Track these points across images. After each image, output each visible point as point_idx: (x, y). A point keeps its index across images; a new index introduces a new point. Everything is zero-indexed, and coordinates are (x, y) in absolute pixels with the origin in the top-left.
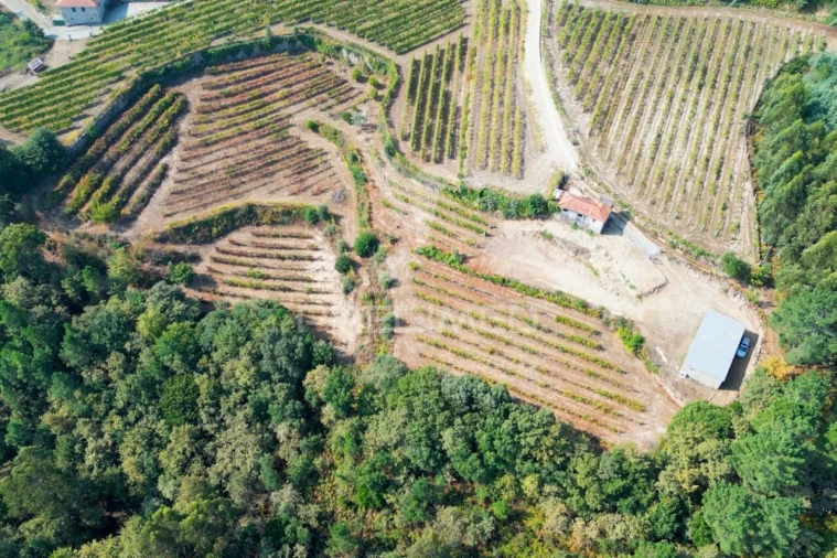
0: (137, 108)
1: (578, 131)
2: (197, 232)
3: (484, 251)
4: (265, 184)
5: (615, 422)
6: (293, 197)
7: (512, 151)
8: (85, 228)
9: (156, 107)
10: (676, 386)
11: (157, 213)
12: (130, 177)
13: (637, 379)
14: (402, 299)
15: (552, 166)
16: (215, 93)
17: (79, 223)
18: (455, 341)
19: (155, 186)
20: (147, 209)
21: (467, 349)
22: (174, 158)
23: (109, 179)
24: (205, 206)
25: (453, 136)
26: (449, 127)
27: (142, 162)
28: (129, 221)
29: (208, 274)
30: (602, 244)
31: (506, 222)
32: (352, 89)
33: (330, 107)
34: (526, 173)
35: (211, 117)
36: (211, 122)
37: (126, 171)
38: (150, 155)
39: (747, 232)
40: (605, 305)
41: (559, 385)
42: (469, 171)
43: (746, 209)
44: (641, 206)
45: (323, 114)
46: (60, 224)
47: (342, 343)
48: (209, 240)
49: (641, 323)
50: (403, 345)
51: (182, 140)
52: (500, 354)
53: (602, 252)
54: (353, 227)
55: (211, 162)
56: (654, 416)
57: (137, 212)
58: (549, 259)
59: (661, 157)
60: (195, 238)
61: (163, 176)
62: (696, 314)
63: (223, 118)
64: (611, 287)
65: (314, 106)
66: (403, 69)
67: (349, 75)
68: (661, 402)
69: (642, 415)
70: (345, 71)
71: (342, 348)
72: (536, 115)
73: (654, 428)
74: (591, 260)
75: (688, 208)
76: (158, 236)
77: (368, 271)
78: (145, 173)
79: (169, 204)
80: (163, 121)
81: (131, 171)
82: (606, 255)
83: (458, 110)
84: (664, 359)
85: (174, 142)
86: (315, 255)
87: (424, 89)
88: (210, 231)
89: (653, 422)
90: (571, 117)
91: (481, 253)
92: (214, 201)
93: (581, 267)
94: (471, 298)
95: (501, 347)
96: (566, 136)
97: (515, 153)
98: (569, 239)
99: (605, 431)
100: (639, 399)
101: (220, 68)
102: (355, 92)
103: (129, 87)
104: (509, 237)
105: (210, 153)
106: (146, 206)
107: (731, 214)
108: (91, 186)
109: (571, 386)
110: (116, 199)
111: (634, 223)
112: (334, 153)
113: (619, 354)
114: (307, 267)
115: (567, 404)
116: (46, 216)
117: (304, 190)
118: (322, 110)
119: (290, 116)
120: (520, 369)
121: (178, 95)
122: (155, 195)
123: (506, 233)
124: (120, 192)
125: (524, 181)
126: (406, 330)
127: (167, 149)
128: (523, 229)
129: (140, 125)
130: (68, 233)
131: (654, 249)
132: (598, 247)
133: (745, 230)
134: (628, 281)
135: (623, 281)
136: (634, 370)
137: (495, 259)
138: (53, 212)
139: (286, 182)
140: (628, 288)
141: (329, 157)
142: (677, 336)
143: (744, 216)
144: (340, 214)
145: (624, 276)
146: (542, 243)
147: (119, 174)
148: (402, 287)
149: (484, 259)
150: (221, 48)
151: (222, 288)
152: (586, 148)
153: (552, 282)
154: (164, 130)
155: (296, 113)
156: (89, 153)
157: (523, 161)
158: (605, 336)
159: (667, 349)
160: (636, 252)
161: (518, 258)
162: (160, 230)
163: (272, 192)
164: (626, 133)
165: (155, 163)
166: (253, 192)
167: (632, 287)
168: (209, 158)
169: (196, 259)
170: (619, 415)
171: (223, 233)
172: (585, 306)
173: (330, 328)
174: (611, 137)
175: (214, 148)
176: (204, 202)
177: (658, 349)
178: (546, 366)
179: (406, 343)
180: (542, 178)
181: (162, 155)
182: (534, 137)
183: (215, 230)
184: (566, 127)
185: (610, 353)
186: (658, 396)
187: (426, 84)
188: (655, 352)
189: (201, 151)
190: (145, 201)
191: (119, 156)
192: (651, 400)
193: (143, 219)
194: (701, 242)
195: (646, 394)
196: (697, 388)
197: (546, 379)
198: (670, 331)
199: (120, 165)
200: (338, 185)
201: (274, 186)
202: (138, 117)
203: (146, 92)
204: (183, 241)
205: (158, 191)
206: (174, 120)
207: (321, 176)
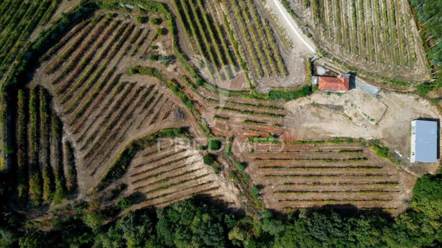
0: (21, 115)
1: (307, 25)
2: (115, 174)
3: (285, 127)
4: (131, 124)
5: (386, 196)
6: (152, 126)
7: (273, 54)
8: (53, 206)
9: (31, 108)
10: (411, 169)
11: (86, 175)
12: (54, 162)
13: (388, 169)
14: (253, 173)
15: (301, 57)
16: (58, 74)
17: (47, 205)
18: (292, 186)
19: (72, 159)
20: (78, 176)
21: (301, 188)
22: (68, 135)
23: (44, 173)
24: (108, 156)
25: (230, 52)
26: (224, 44)
27: (53, 149)
28: (75, 189)
29: (136, 191)
30: (347, 99)
31: (288, 103)
32: (142, 30)
33: (136, 51)
34: (289, 69)
35: (68, 93)
36: (70, 97)
37: (48, 161)
38: (54, 141)
39: (421, 57)
40: (362, 136)
41: (353, 188)
42: (255, 81)
43: (415, 41)
44: (360, 64)
45: (134, 59)
46: (38, 212)
47: (232, 203)
48: (123, 172)
49: (383, 139)
50: (268, 199)
51: (63, 119)
52: (319, 184)
53: (349, 104)
54: (199, 132)
55: (91, 125)
56: (403, 185)
57: (75, 181)
58: (322, 119)
59: (359, 21)
60: (116, 177)
61: (71, 150)
62: (407, 120)
63: (76, 90)
64: (361, 124)
65: (125, 54)
66: (169, 5)
67: (134, 19)
68: (403, 176)
69: (397, 187)
70: (129, 17)
71: (233, 206)
72: (276, 20)
73: (404, 191)
74: (345, 112)
75: (385, 55)
76: (97, 189)
77: (223, 158)
78: (60, 156)
79: (88, 166)
80: (43, 115)
81: (51, 159)
82: (352, 105)
83: (222, 28)
84: (401, 156)
85: (60, 124)
86: (186, 154)
87: (192, 18)
88: (121, 169)
89: (403, 188)
90: (299, 14)
91: (283, 130)
92: (111, 150)
93: (340, 116)
94: (289, 157)
95: (317, 180)
96: (302, 32)
97: (276, 55)
98: (329, 103)
99: (383, 203)
100: (393, 179)
101: (48, 53)
102: (145, 32)
103: (5, 105)
104: (294, 112)
105: (86, 119)
106: (76, 174)
107: (409, 48)
108: (39, 184)
109: (359, 186)
110: (58, 183)
111: (359, 77)
112: (158, 84)
113: (375, 158)
114: (186, 163)
115: (361, 197)
116: (26, 211)
117: (156, 118)
118: (132, 55)
119: (115, 68)
120: (332, 188)
121: (37, 89)
122: (76, 165)
123: (291, 110)
124: (56, 177)
125: (291, 75)
126: (265, 190)
127: (60, 132)
128: (300, 104)
129: (31, 125)
130: (47, 214)
131: (375, 90)
132: (346, 102)
133: (419, 57)
134: (369, 117)
135: (366, 118)
136: (385, 164)
137: (293, 130)
138: (28, 207)
139: (143, 116)
140: (370, 121)
141: (156, 88)
142: (402, 139)
143: (416, 46)
144: (187, 125)
145: (366, 115)
146: (313, 109)
147: (46, 165)
148: (250, 165)
149: (287, 133)
150: (40, 42)
151: (149, 196)
152: (317, 36)
153: (329, 133)
154: (49, 122)
155: (117, 64)
156: (19, 165)
157: (283, 61)
158: (365, 151)
159: (399, 149)
160: (366, 97)
161: (305, 125)
162: (96, 185)
163: (139, 128)
164: (335, 12)
165: (60, 144)
166: (128, 132)
167: (372, 120)
168: (88, 123)
169: (124, 187)
170: (387, 192)
171: (128, 164)
172: (351, 140)
173: (220, 196)
174: (327, 20)
175: (86, 114)
176: (106, 153)
177: (396, 151)
178: (343, 181)
179: (269, 197)
180: (299, 69)
181: (60, 137)
182: (281, 37)
183: (123, 167)
184: (299, 25)
185: (371, 159)
186: (401, 173)
187: (190, 13)
188: (395, 153)
189: (80, 121)
190: (74, 172)
191: (37, 154)
192: (399, 177)
193: (81, 183)
194: (399, 76)
195: (395, 175)
196: (421, 166)
197: (347, 188)
198: (398, 137)
199: (42, 159)
200: (174, 106)
201: (138, 123)
202: (26, 120)
203: (17, 100)
204: (111, 182)
205: (76, 161)
206: (49, 110)
207: (160, 104)
